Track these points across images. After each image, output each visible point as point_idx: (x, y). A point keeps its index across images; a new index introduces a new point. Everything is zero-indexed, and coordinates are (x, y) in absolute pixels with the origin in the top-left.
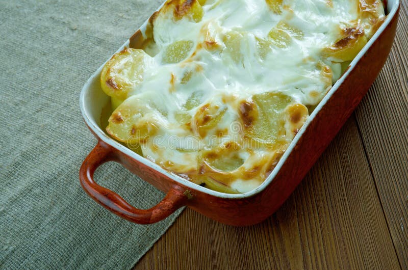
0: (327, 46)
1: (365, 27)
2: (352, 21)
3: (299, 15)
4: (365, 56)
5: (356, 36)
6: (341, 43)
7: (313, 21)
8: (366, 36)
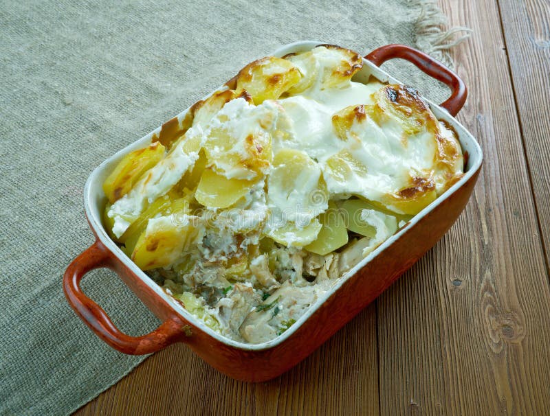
0: (390, 192)
1: (437, 180)
2: (425, 170)
3: (367, 148)
4: (430, 214)
5: (425, 189)
6: (407, 192)
7: (382, 159)
8: (436, 191)
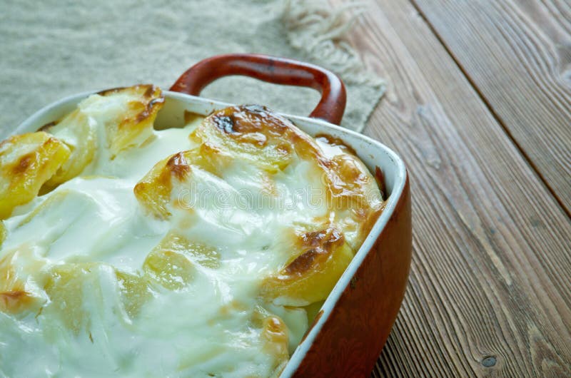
0: (270, 274)
1: (345, 227)
2: (318, 219)
3: (207, 217)
4: (351, 286)
5: (328, 245)
6: (299, 264)
7: (238, 227)
8: (349, 245)
